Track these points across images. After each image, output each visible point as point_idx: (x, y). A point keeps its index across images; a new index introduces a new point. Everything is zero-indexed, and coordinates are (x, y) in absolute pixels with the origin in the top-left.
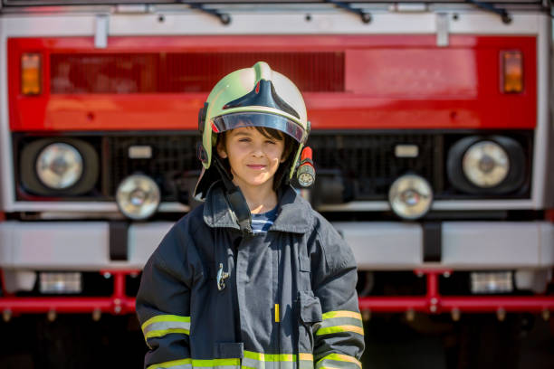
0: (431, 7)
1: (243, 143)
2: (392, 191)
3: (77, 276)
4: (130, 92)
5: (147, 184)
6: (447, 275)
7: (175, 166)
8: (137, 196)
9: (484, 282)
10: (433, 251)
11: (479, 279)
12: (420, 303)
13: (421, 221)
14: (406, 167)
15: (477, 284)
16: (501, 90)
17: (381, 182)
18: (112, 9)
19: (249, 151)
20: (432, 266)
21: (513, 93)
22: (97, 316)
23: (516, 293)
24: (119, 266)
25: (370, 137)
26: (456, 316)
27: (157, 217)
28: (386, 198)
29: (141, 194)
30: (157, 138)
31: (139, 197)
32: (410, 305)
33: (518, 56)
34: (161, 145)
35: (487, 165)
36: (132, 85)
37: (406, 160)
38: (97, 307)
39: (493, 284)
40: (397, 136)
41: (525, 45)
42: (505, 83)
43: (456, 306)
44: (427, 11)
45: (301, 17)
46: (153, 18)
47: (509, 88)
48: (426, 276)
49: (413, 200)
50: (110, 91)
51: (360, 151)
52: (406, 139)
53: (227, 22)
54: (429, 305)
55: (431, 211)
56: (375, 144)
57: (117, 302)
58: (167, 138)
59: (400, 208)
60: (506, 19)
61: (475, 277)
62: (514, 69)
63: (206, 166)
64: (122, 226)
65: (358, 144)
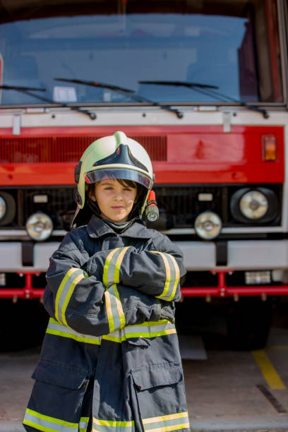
0: (220, 108)
1: (107, 191)
2: (197, 222)
3: (3, 275)
4: (34, 162)
5: (45, 219)
6: (231, 273)
7: (63, 207)
8: (38, 226)
9: (253, 278)
10: (222, 259)
11: (250, 276)
12: (214, 291)
13: (215, 240)
14: (205, 207)
15: (249, 279)
16: (263, 159)
17: (189, 216)
18: (24, 111)
19: (113, 196)
20: (222, 268)
21: (270, 161)
22: (15, 300)
23: (273, 284)
24: (28, 269)
25: (182, 188)
26: (236, 299)
27: (51, 239)
28: (193, 227)
29: (41, 225)
30: (51, 190)
31: (40, 227)
32: (208, 292)
33: (273, 139)
34: (54, 194)
35: (255, 205)
36: (37, 157)
37: (205, 202)
38: (15, 294)
39: (259, 279)
40: (199, 188)
41: (278, 132)
42: (265, 155)
43: (236, 292)
44: (217, 111)
45: (139, 115)
46: (48, 116)
47: (267, 158)
48: (218, 274)
49: (210, 228)
50: (22, 161)
51: (176, 197)
52: (205, 190)
53: (94, 118)
54: (220, 292)
55: (221, 234)
56: (185, 193)
57: (27, 291)
58: (57, 190)
59: (202, 232)
60: (266, 116)
61: (247, 274)
62: (271, 146)
63: (80, 207)
64: (30, 245)
65: (175, 193)
